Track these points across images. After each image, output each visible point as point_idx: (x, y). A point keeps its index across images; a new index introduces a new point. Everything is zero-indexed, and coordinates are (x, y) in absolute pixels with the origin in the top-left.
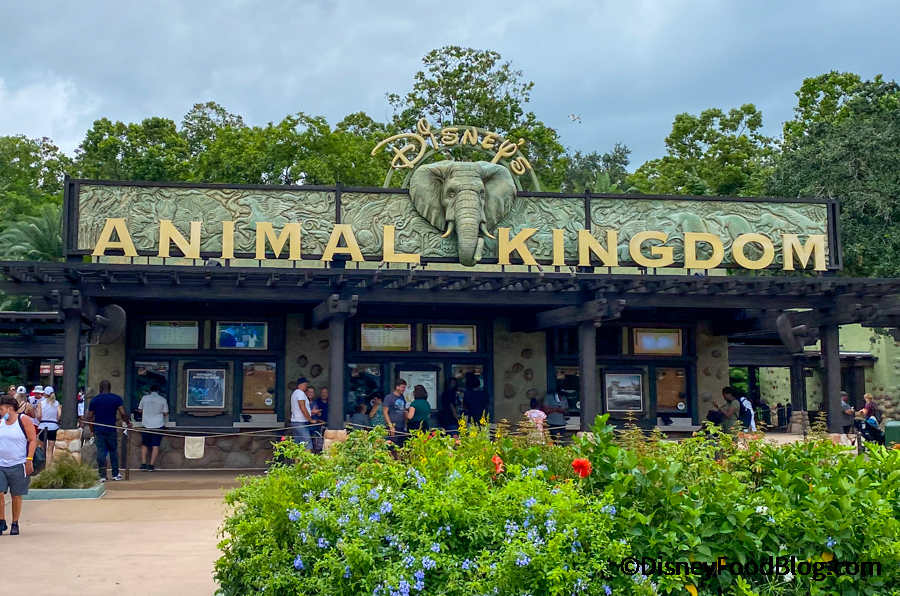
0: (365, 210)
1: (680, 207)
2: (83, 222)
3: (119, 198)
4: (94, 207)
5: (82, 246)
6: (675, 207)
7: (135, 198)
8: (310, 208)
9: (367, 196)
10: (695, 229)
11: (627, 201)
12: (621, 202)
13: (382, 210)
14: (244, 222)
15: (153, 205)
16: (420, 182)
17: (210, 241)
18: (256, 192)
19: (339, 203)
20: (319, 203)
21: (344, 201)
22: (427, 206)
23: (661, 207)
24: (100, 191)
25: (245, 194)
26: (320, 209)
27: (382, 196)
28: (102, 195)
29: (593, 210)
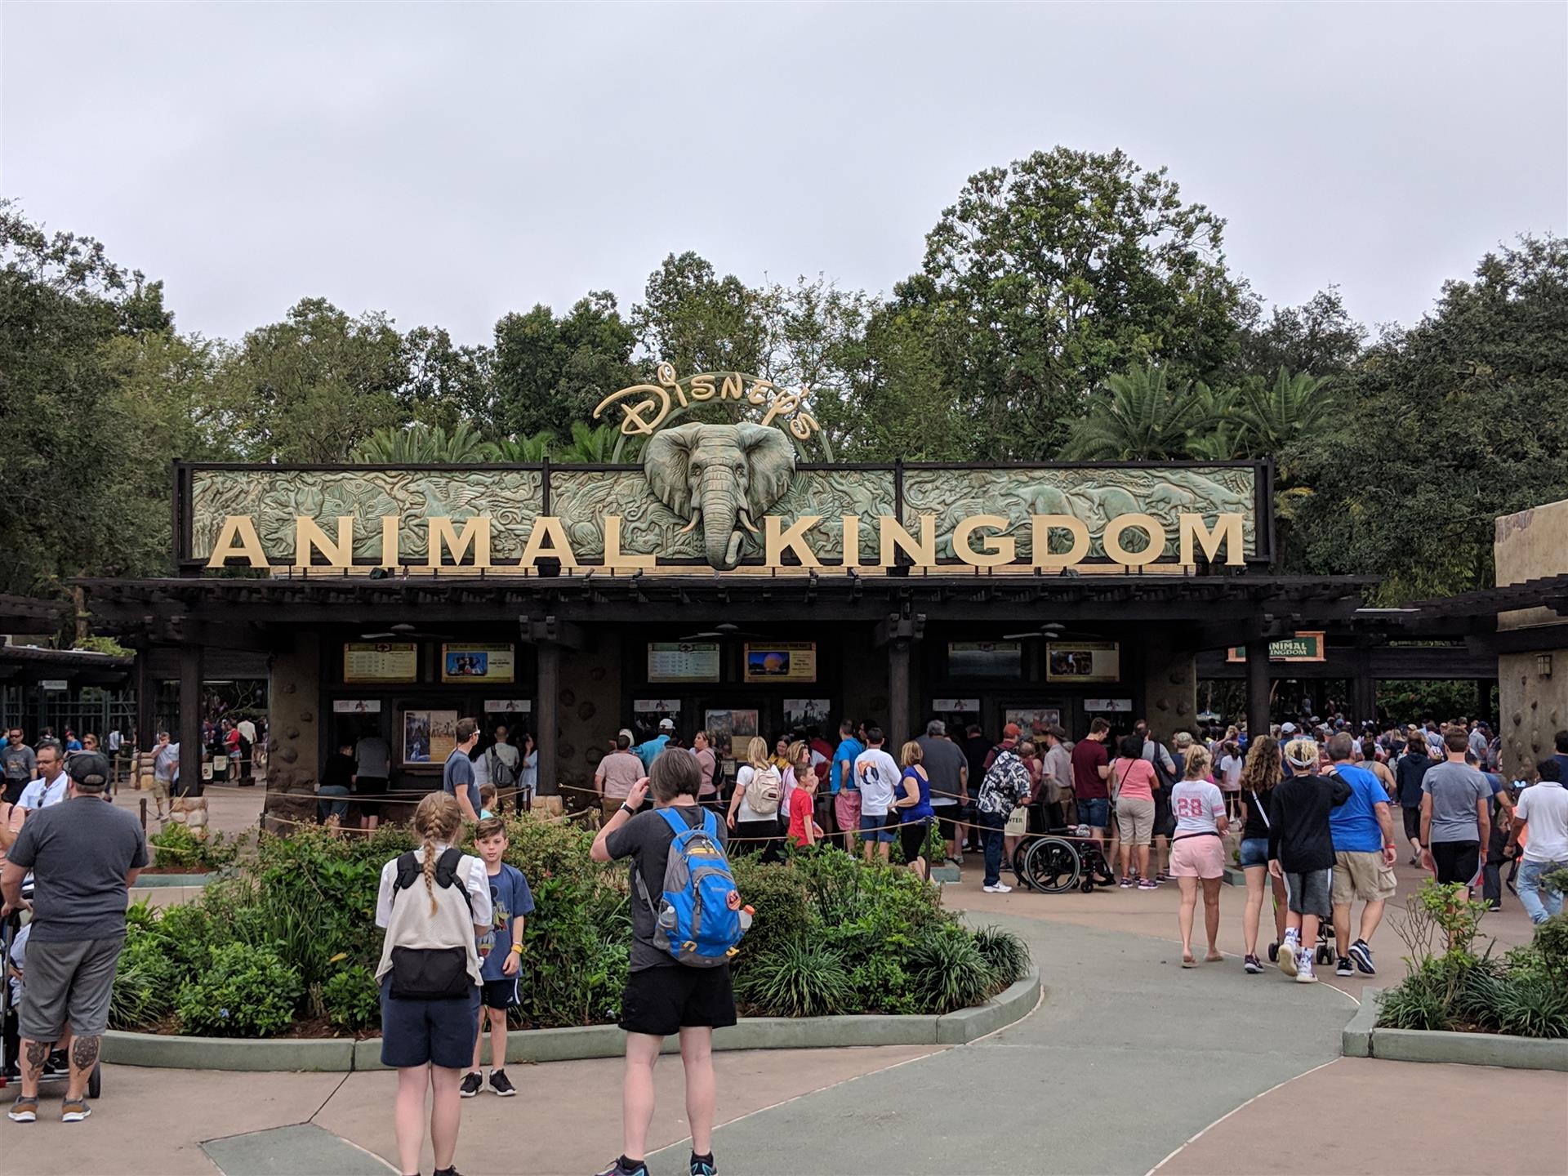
0: (584, 495)
1: (1033, 479)
2: (199, 521)
3: (245, 487)
4: (212, 501)
5: (198, 553)
6: (1025, 479)
7: (267, 487)
8: (507, 494)
9: (586, 476)
10: (1054, 510)
11: (957, 473)
12: (948, 475)
13: (608, 494)
14: (416, 516)
15: (292, 495)
16: (658, 454)
17: (370, 543)
18: (432, 474)
19: (547, 486)
20: (520, 487)
21: (554, 484)
22: (668, 489)
23: (1006, 479)
24: (220, 479)
25: (417, 476)
26: (523, 493)
27: (607, 475)
28: (223, 483)
29: (906, 486)
